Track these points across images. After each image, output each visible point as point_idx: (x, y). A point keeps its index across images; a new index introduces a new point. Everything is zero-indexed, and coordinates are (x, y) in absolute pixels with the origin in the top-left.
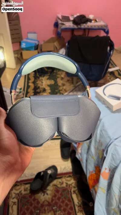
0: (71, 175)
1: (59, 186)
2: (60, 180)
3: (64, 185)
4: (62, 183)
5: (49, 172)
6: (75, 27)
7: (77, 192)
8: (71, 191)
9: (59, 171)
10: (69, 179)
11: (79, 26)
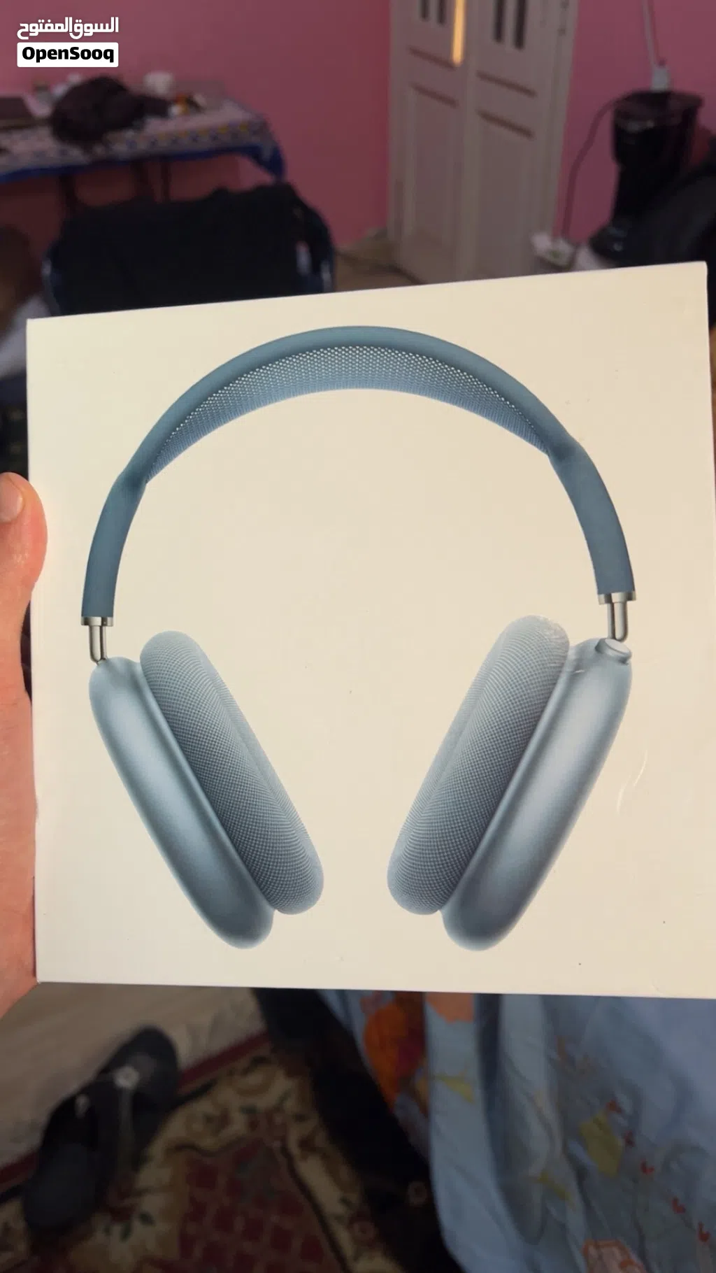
0: (264, 1050)
1: (208, 1142)
2: (203, 1107)
3: (238, 1125)
4: (223, 1120)
5: (127, 1079)
6: (76, 155)
7: (321, 1140)
8: (285, 1150)
9: (186, 1051)
10: (255, 1079)
11: (99, 150)
